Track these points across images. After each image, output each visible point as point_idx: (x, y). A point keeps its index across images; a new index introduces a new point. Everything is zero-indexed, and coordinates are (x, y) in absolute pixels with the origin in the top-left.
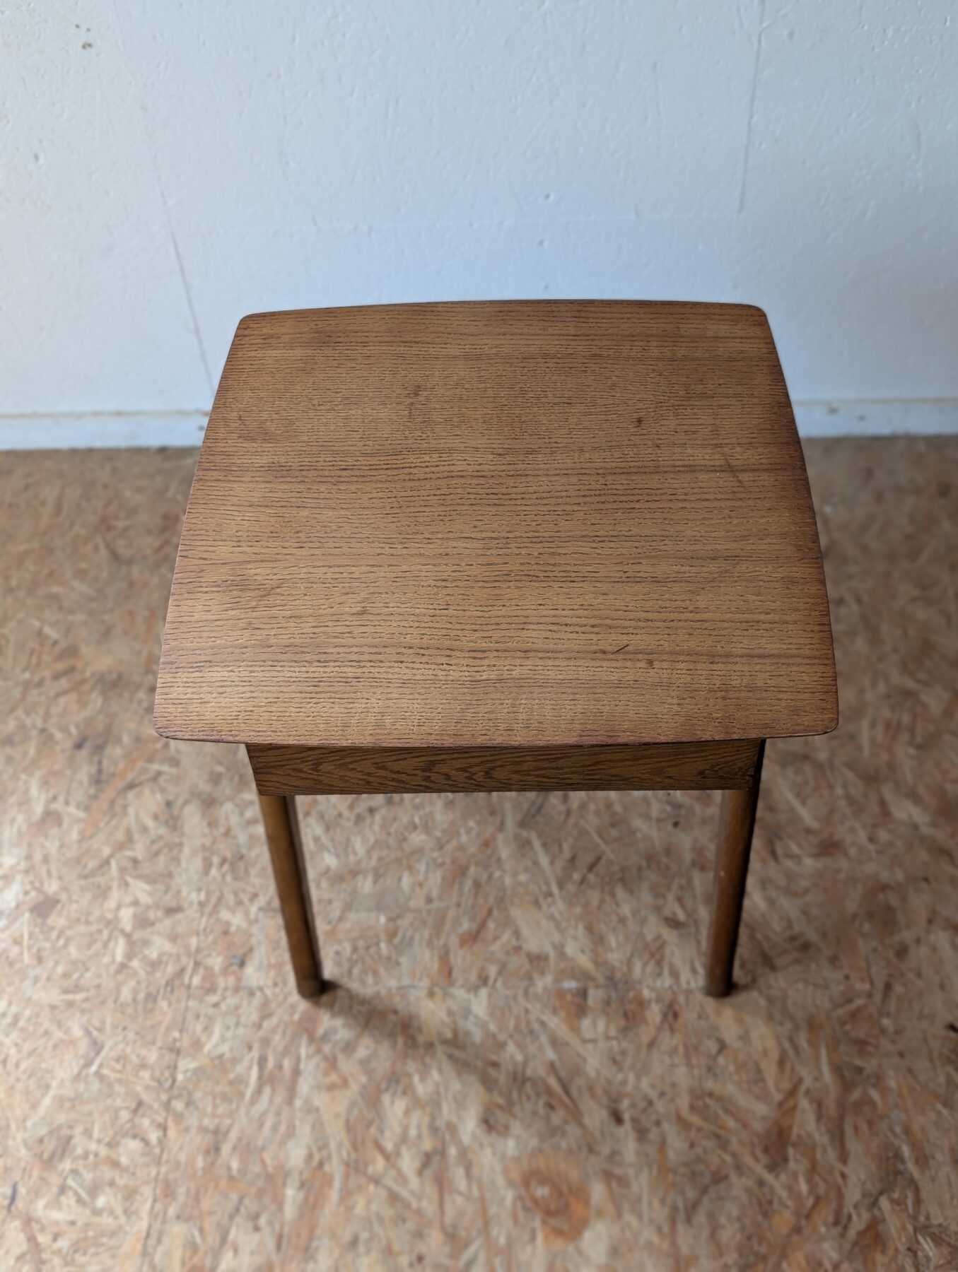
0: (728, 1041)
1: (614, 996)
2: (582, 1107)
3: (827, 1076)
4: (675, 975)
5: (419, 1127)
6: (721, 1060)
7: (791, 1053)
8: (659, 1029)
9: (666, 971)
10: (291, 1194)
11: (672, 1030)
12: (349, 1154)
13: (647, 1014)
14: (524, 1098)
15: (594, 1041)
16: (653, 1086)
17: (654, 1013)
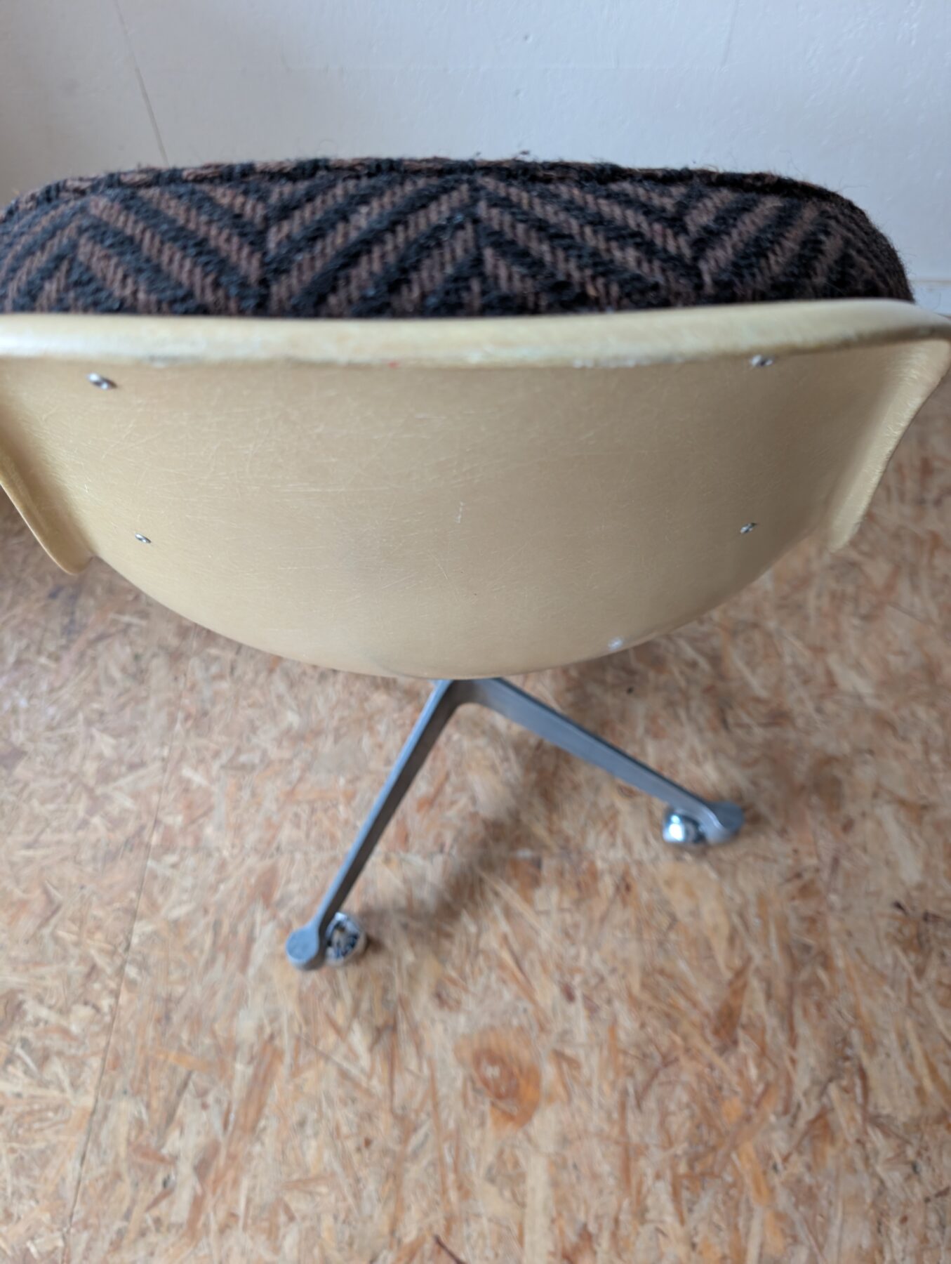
0: (680, 915)
1: (567, 866)
2: (535, 983)
3: (777, 956)
4: (628, 846)
5: (371, 999)
6: (672, 936)
7: (741, 928)
8: (612, 902)
9: (619, 841)
10: (242, 1070)
11: (625, 903)
12: (300, 1027)
13: (601, 886)
14: (476, 969)
15: (547, 913)
16: (604, 961)
17: (607, 885)
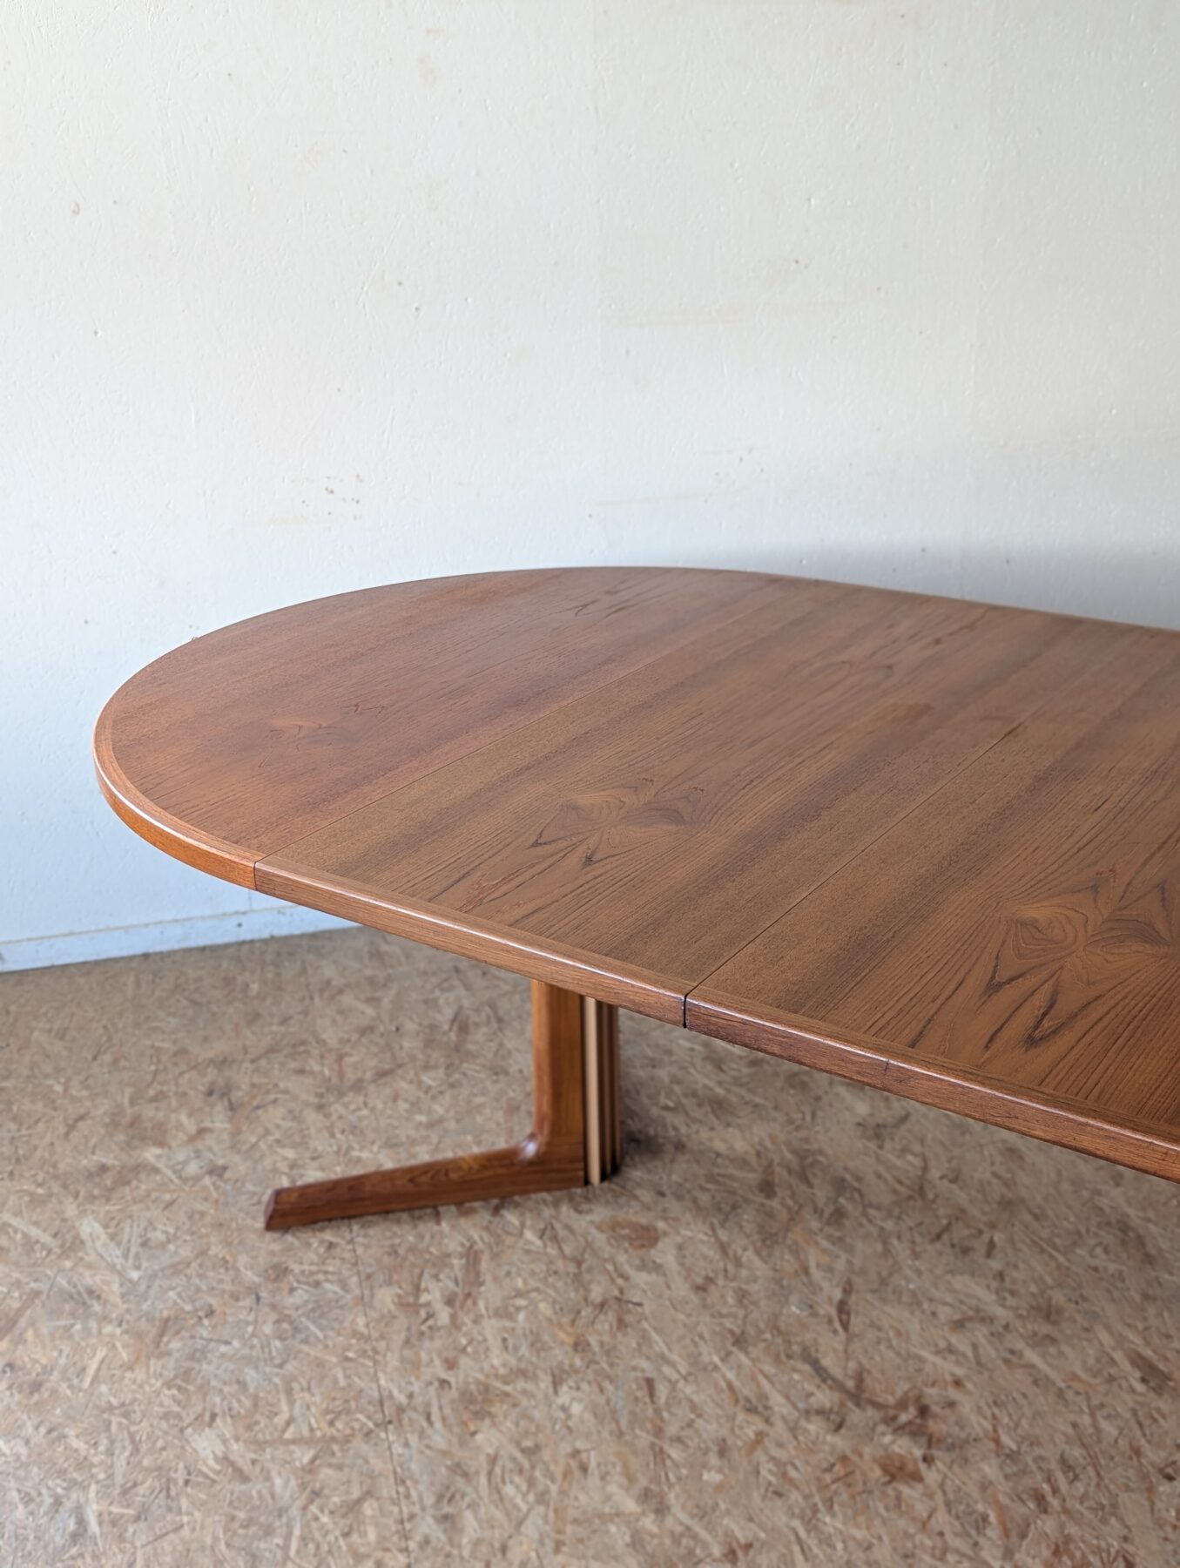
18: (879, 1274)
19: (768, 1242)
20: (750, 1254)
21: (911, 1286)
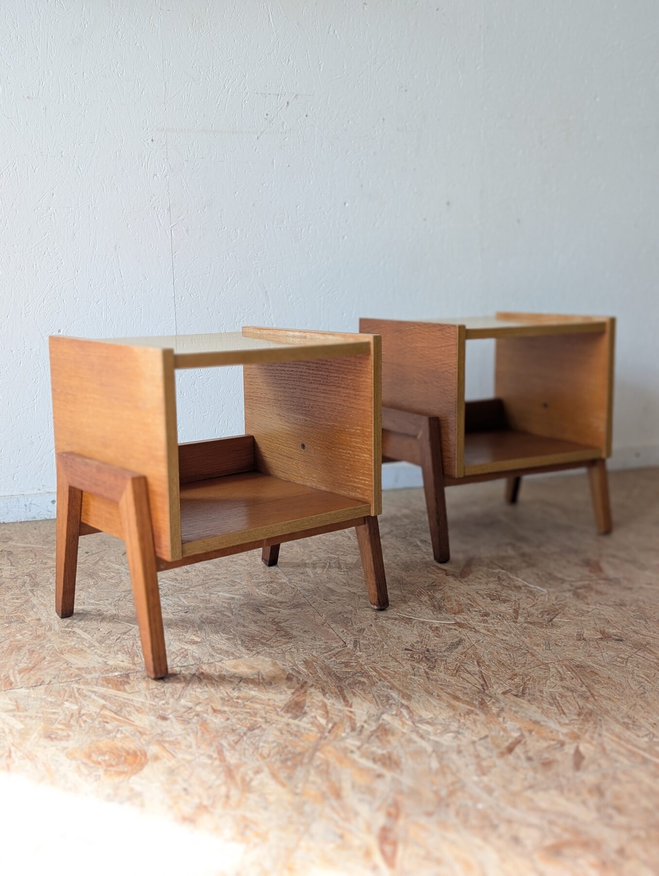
2: (133, 719)
3: (325, 678)
14: (81, 722)
15: (137, 692)
16: (190, 701)
18: (436, 793)
19: (289, 763)
20: (265, 776)
21: (480, 806)
